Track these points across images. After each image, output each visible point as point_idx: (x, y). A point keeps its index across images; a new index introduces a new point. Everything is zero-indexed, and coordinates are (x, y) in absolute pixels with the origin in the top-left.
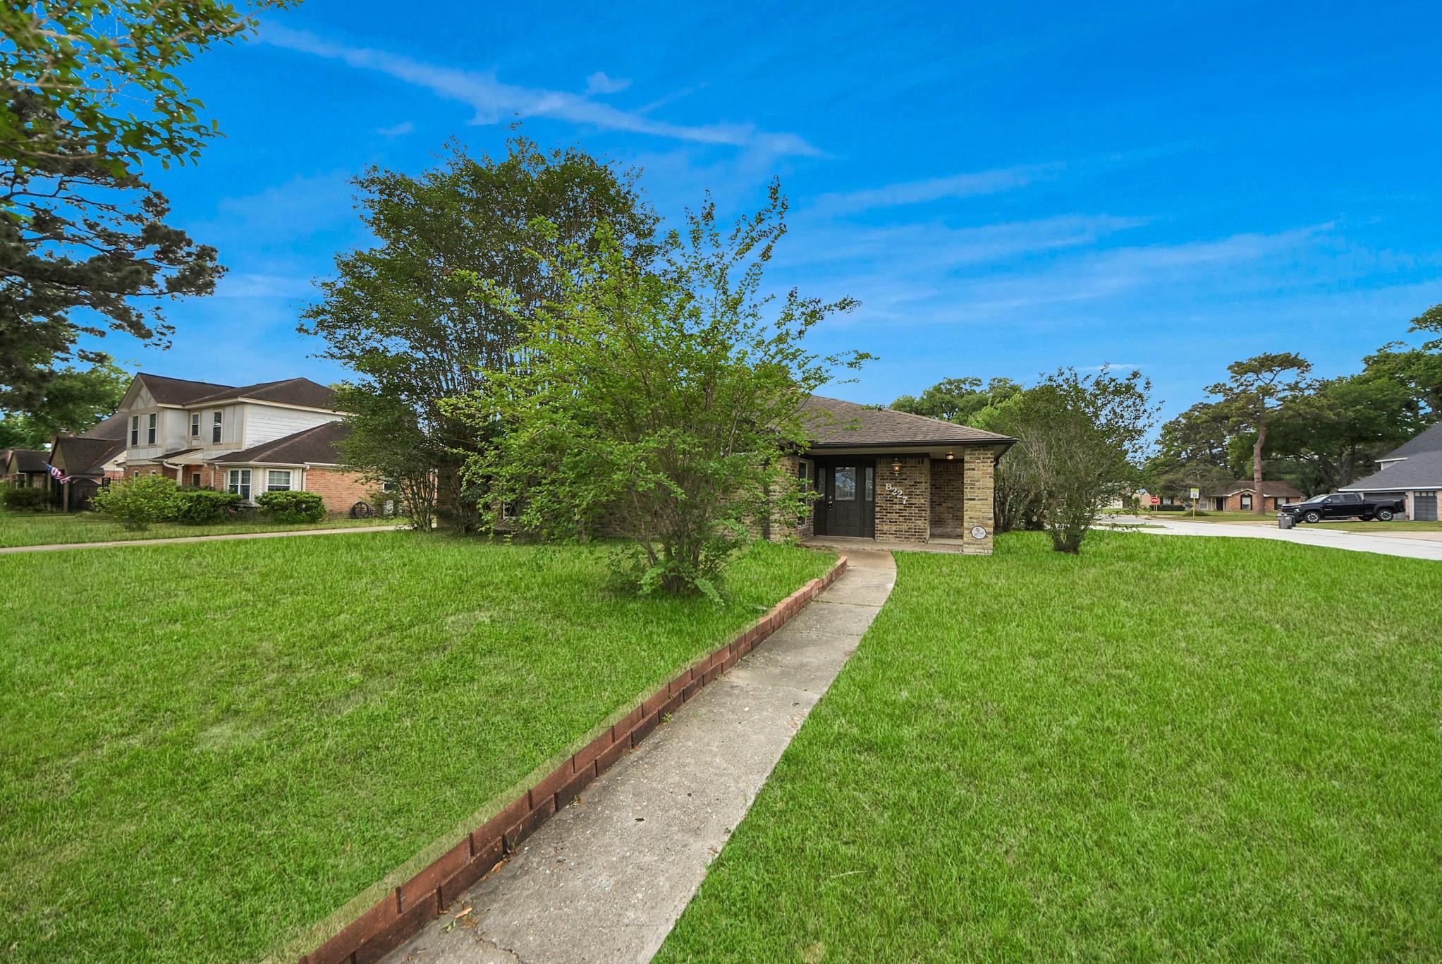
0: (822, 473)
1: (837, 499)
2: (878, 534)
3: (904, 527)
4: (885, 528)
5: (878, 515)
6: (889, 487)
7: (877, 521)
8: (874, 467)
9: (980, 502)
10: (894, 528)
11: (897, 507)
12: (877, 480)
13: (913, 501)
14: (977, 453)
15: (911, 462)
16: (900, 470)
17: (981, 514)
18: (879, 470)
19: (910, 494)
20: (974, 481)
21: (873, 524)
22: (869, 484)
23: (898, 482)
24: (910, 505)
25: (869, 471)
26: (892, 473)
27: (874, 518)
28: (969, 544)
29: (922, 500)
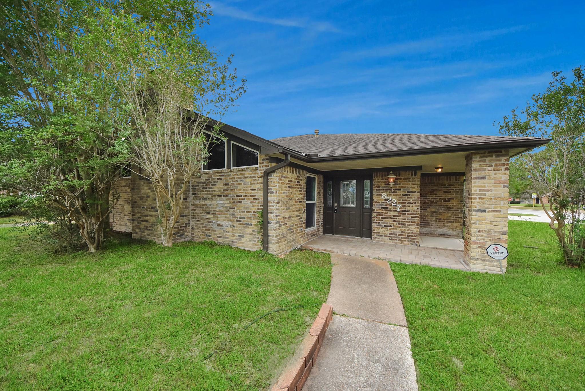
0: (330, 185)
1: (341, 205)
2: (374, 236)
3: (398, 231)
4: (381, 231)
5: (374, 220)
6: (384, 196)
7: (374, 225)
8: (371, 179)
9: (491, 214)
10: (389, 231)
11: (392, 213)
12: (374, 191)
13: (407, 208)
14: (488, 159)
15: (404, 175)
16: (395, 182)
17: (492, 227)
18: (376, 182)
19: (403, 202)
20: (483, 191)
21: (371, 227)
22: (367, 194)
23: (394, 191)
24: (404, 212)
25: (367, 183)
26: (388, 184)
27: (371, 223)
28: (477, 259)
29: (415, 208)
